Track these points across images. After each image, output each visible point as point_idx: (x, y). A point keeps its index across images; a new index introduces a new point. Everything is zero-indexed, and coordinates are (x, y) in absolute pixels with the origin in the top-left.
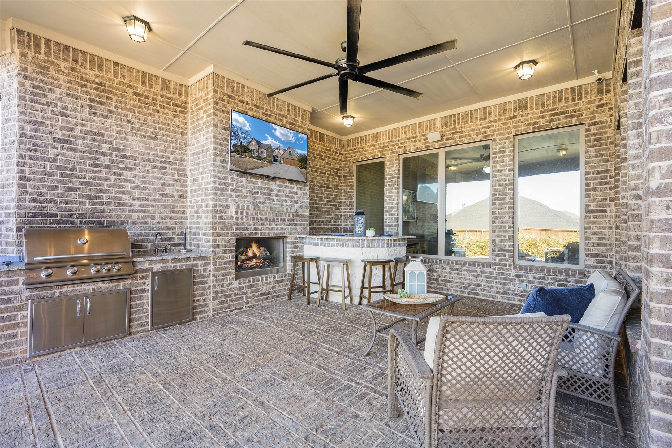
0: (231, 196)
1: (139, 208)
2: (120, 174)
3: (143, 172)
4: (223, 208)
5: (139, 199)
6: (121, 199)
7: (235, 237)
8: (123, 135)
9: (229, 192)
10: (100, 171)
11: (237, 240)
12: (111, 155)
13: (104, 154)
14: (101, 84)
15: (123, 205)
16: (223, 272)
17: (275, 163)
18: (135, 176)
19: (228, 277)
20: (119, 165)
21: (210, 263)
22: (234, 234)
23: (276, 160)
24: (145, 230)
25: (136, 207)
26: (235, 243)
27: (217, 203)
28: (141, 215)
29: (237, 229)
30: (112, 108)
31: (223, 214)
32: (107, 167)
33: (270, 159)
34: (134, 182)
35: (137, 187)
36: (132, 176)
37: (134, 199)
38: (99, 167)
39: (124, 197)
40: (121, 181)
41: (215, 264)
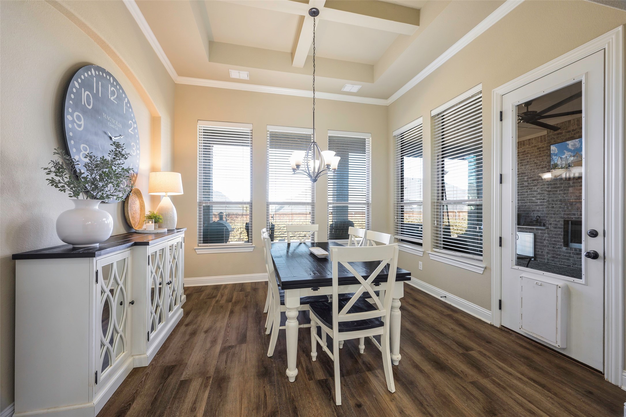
0: (560, 194)
1: (540, 203)
2: (532, 189)
3: (542, 186)
4: (554, 202)
5: (539, 199)
6: (532, 200)
7: (563, 220)
8: (533, 170)
9: (558, 192)
10: (524, 189)
11: (564, 221)
12: (528, 181)
13: (526, 181)
14: (524, 152)
15: (533, 202)
16: (554, 239)
17: (569, 167)
18: (538, 189)
19: (558, 243)
20: (531, 185)
21: (546, 233)
22: (563, 218)
23: (569, 166)
24: (543, 214)
25: (539, 203)
26: (563, 223)
27: (550, 199)
28: (541, 207)
29: (564, 214)
30: (529, 160)
31: (554, 205)
32: (527, 186)
33: (566, 166)
34: (537, 191)
35: (539, 194)
36: (536, 188)
37: (538, 199)
38: (524, 187)
39: (533, 199)
40: (533, 192)
41: (548, 234)
